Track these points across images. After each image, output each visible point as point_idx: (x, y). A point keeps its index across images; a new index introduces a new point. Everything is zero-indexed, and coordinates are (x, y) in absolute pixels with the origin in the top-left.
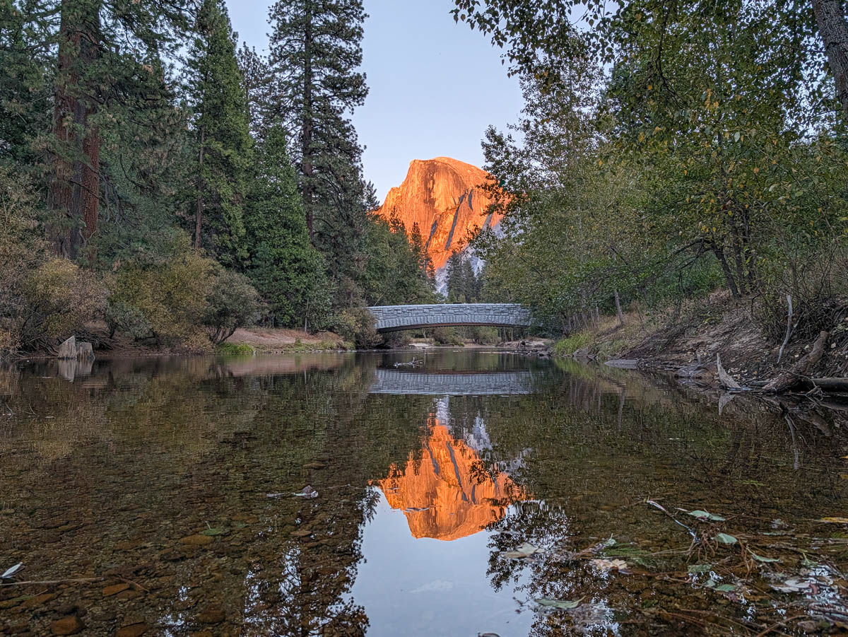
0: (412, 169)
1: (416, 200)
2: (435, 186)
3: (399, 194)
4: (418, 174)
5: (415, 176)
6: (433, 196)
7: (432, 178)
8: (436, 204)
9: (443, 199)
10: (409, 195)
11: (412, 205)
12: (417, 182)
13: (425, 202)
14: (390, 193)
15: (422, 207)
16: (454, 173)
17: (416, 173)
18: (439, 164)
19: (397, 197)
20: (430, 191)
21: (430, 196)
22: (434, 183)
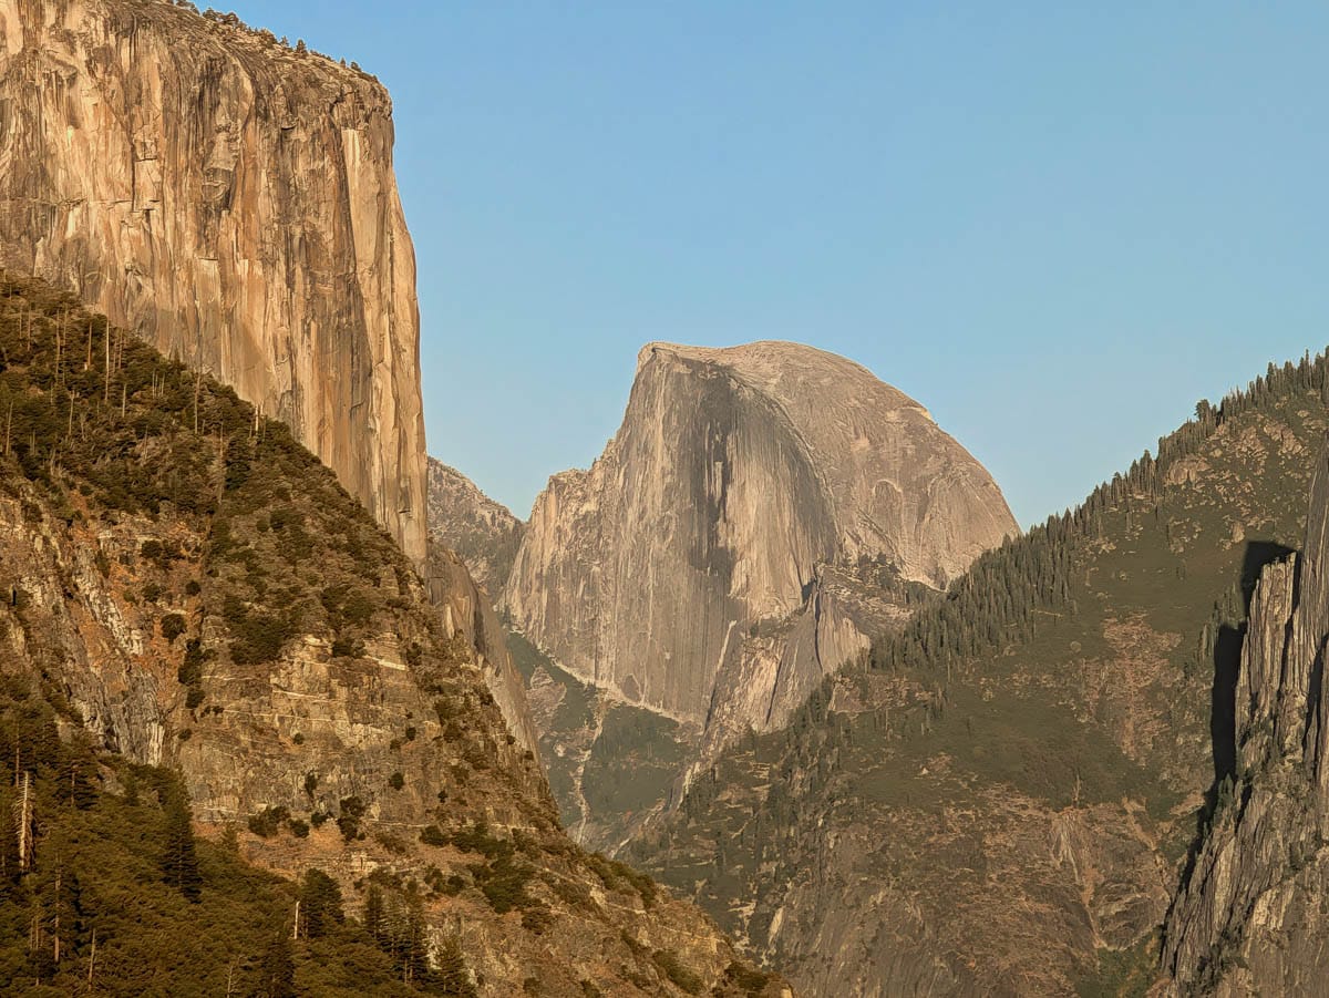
0: (643, 388)
1: (656, 545)
2: (730, 492)
3: (590, 507)
4: (667, 421)
5: (655, 429)
6: (725, 540)
7: (720, 453)
8: (738, 582)
9: (764, 558)
10: (632, 515)
11: (641, 570)
12: (662, 460)
13: (694, 558)
14: (544, 499)
15: (682, 582)
16: (796, 458)
17: (660, 414)
18: (747, 394)
19: (582, 523)
20: (712, 511)
21: (713, 537)
22: (727, 480)
